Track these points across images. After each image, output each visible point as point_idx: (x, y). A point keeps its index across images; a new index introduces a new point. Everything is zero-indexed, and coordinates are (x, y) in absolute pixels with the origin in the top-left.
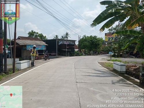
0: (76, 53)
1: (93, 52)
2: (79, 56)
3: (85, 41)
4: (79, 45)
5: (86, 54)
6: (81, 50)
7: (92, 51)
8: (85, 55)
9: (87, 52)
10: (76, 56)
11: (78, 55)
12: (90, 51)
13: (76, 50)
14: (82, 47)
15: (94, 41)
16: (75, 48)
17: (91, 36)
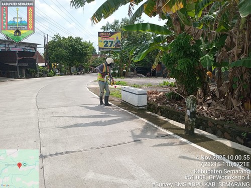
0: (40, 71)
1: (77, 69)
2: (48, 76)
3: (58, 46)
4: (47, 54)
5: (62, 73)
6: (50, 66)
7: (73, 67)
8: (61, 75)
9: (64, 69)
10: (40, 77)
11: (44, 74)
12: (71, 66)
13: (40, 65)
14: (53, 58)
15: (76, 48)
16: (37, 61)
17: (71, 37)
